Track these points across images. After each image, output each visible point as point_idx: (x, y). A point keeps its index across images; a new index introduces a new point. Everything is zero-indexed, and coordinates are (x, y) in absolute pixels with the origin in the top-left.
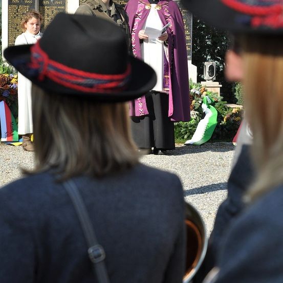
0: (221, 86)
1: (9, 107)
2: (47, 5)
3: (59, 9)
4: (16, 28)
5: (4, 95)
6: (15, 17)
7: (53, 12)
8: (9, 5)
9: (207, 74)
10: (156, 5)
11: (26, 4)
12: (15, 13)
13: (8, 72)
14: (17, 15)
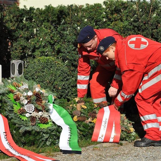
9: (16, 72)
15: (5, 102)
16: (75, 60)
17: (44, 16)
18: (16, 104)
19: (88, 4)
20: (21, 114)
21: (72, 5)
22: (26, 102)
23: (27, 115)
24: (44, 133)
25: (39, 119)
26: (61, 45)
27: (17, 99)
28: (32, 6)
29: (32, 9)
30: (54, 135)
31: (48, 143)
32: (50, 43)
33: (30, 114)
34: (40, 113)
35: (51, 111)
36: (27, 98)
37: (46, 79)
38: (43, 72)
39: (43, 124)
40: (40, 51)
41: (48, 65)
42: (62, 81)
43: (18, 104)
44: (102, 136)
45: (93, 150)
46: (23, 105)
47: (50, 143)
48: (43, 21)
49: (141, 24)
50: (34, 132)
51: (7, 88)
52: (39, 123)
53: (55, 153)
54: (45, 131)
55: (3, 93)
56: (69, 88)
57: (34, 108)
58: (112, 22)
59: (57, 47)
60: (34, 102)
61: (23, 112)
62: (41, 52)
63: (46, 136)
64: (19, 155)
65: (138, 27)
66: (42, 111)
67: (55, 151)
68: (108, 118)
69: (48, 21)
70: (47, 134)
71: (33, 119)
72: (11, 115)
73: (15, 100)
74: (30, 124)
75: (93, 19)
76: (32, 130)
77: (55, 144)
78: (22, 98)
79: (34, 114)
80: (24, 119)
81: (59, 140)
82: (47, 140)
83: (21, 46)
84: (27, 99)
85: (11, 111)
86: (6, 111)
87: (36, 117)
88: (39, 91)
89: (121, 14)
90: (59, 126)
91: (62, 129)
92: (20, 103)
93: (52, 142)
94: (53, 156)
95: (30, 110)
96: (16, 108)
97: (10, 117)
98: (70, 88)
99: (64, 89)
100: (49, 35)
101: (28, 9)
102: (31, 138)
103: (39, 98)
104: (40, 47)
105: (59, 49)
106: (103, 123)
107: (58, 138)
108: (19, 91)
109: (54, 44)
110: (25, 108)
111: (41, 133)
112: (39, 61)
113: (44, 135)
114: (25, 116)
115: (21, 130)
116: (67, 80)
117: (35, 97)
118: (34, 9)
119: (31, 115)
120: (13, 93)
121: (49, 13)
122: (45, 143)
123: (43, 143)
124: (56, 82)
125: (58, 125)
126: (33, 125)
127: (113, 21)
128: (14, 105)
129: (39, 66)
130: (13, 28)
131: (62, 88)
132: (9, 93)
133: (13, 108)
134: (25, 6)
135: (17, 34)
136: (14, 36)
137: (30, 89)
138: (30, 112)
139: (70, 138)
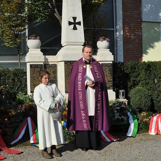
0: (128, 101)
1: (33, 120)
2: (48, 67)
3: (53, 69)
4: (34, 79)
5: (30, 114)
6: (33, 74)
7: (51, 71)
8: (30, 68)
9: (121, 95)
10: (89, 65)
11: (39, 67)
12: (33, 72)
13: (31, 102)
14: (34, 73)
20: (113, 117)
44: (154, 127)
106: (154, 122)
139: (134, 129)
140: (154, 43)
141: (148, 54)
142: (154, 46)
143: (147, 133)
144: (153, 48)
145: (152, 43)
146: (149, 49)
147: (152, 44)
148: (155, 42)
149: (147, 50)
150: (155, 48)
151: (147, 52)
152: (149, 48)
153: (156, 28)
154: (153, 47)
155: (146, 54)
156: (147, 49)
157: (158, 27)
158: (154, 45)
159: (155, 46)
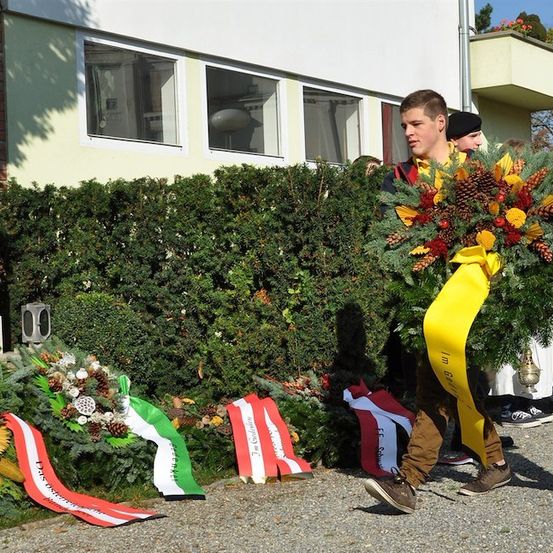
15: (33, 396)
16: (154, 299)
17: (79, 203)
18: (55, 398)
19: (180, 177)
20: (68, 419)
21: (143, 180)
22: (75, 392)
23: (82, 420)
24: (120, 456)
25: (107, 426)
26: (121, 266)
27: (56, 387)
28: (50, 183)
29: (49, 189)
30: (143, 460)
31: (130, 478)
32: (96, 263)
33: (88, 417)
34: (108, 414)
35: (126, 412)
36: (78, 383)
37: (97, 343)
38: (90, 327)
39: (117, 437)
40: (71, 282)
41: (99, 312)
42: (133, 344)
43: (58, 397)
45: (226, 489)
46: (70, 400)
47: (134, 477)
48: (78, 214)
49: (301, 218)
50: (99, 455)
51: (33, 366)
52: (108, 437)
53: (150, 501)
54: (123, 452)
55: (25, 378)
56: (147, 360)
57: (94, 405)
58: (235, 214)
59: (111, 272)
60: (95, 392)
61: (73, 415)
62: (75, 284)
63: (127, 463)
64: (76, 508)
65: (293, 224)
66: (112, 411)
67: (148, 496)
68: (252, 416)
69: (90, 214)
70: (128, 458)
71: (94, 427)
72: (48, 423)
73: (52, 389)
74: (90, 438)
75: (193, 208)
76: (96, 452)
77: (144, 481)
78: (66, 385)
79: (96, 417)
80: (76, 428)
81: (152, 472)
82: (127, 470)
83: (31, 270)
84: (77, 386)
85: (46, 414)
86: (35, 414)
87: (100, 424)
88: (100, 369)
89: (254, 196)
90: (150, 442)
91: (157, 446)
92: (63, 395)
93: (139, 475)
94: (146, 507)
95: (86, 408)
96: (57, 407)
97: (45, 428)
98: (150, 360)
99: (137, 361)
100: (94, 245)
101: (43, 189)
102: (95, 469)
103: (102, 382)
104: (71, 272)
105: (116, 274)
106: (247, 428)
107: (151, 466)
108: (58, 369)
109: (104, 265)
110: (76, 404)
111: (115, 457)
112: (79, 303)
113: (122, 461)
114: (77, 422)
115: (74, 453)
116: (142, 343)
117: (95, 381)
118: (54, 189)
119: (89, 419)
120: (44, 375)
121: (91, 196)
122: (124, 478)
123: (119, 479)
124: (119, 349)
125: (148, 438)
126: (97, 441)
127: (238, 212)
128: (51, 400)
129: (80, 314)
130: (12, 233)
131: (134, 361)
132: (37, 375)
133: (49, 407)
134: (35, 184)
135: (18, 245)
136: (14, 249)
137: (81, 366)
138: (88, 414)
139: (176, 466)
140: (48, 112)
141: (25, 163)
142: (46, 127)
143: (233, 480)
144: (44, 137)
145: (40, 115)
146: (26, 142)
147: (38, 120)
148: (50, 110)
149: (20, 143)
150: (50, 135)
151: (22, 157)
152: (29, 137)
153: (53, 48)
154: (41, 132)
155: (17, 165)
156: (21, 140)
157: (61, 43)
158: (45, 122)
159: (52, 130)
